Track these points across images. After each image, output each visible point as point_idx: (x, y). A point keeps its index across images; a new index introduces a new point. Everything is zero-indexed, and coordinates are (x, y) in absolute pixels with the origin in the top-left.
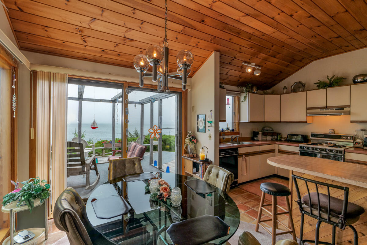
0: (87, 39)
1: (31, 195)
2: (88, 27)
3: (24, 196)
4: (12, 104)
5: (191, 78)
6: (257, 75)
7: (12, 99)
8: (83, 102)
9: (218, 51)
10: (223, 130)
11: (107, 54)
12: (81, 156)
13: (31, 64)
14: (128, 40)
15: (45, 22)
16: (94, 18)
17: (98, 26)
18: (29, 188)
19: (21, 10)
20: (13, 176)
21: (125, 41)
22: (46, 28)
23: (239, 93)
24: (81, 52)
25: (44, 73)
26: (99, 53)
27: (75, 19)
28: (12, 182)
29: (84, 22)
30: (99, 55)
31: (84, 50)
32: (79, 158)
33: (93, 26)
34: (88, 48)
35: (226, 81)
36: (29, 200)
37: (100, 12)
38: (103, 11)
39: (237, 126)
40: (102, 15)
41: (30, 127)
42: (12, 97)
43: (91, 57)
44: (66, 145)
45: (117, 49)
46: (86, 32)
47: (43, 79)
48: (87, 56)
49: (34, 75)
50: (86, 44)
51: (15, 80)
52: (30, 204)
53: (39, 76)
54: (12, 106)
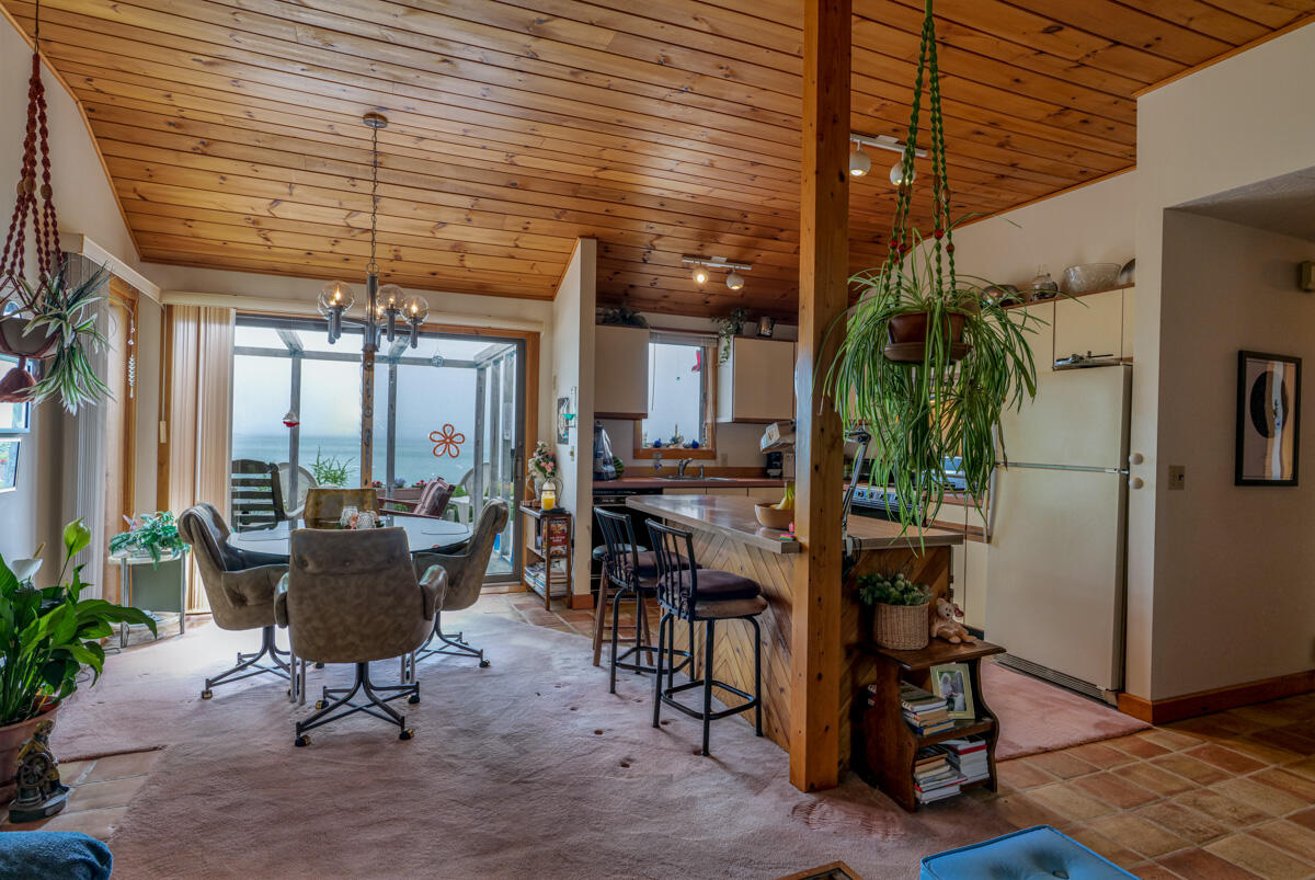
0: (270, 235)
1: (156, 537)
2: (267, 214)
3: (145, 536)
4: (127, 373)
5: (553, 300)
6: (735, 288)
7: (127, 365)
8: (303, 361)
9: (592, 237)
10: (657, 445)
11: (319, 259)
12: (276, 496)
13: (163, 292)
14: (356, 231)
15: (186, 214)
16: (276, 200)
17: (287, 211)
18: (154, 527)
19: (145, 199)
20: (126, 507)
21: (353, 234)
22: (189, 223)
23: (716, 336)
24: (261, 259)
25: (186, 309)
26: (301, 258)
27: (240, 204)
28: (125, 517)
29: (261, 207)
30: (303, 262)
31: (269, 254)
32: (270, 501)
33: (277, 211)
34: (274, 250)
35: (663, 304)
36: (152, 546)
37: (287, 190)
38: (290, 187)
39: (708, 434)
40: (291, 194)
41: (160, 419)
42: (128, 360)
43: (287, 268)
44: (228, 467)
45: (337, 249)
46: (266, 224)
47: (186, 318)
48: (277, 265)
49: (168, 313)
50: (269, 243)
51: (133, 330)
52: (155, 555)
53: (177, 314)
54: (127, 377)
